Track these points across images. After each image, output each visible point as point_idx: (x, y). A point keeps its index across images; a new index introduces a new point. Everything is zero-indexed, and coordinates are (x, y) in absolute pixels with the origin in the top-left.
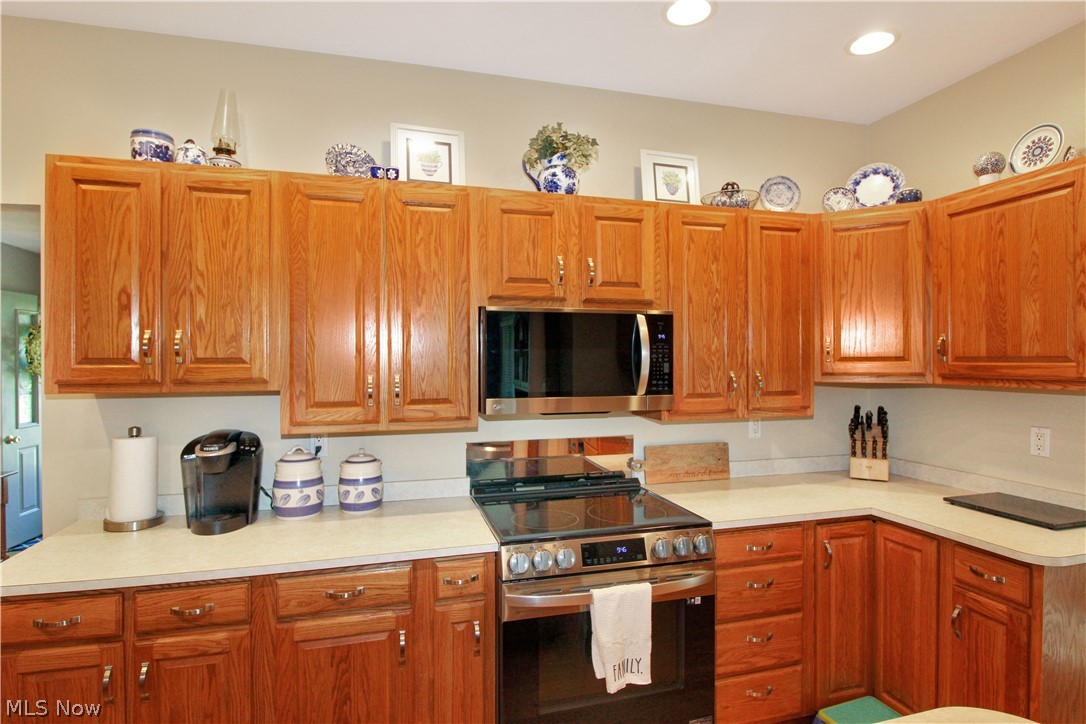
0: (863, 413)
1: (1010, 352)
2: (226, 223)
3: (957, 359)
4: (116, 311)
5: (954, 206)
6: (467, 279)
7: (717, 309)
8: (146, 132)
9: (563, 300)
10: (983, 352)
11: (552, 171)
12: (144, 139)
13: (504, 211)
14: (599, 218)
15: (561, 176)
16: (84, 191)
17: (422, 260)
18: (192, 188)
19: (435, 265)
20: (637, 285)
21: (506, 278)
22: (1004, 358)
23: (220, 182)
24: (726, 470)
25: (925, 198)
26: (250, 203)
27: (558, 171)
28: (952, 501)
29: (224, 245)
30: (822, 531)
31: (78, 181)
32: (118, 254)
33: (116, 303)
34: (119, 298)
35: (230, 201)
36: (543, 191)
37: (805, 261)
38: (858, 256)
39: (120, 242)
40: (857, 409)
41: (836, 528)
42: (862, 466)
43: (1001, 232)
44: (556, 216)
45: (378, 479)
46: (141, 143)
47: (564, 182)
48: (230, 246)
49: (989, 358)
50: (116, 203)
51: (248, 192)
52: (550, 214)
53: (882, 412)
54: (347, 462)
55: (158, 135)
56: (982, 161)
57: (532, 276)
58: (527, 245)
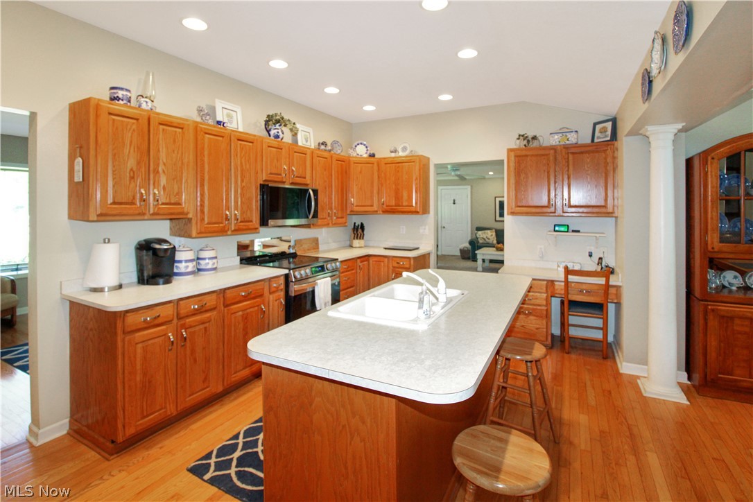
0: (357, 225)
1: (400, 204)
2: (174, 141)
3: (387, 206)
4: (128, 179)
5: (386, 161)
6: (257, 173)
7: (326, 188)
8: (122, 89)
9: (284, 182)
10: (394, 204)
11: (276, 130)
12: (125, 93)
13: (269, 147)
14: (296, 152)
15: (280, 133)
16: (114, 120)
17: (244, 164)
18: (160, 124)
19: (248, 166)
20: (305, 178)
21: (269, 172)
22: (399, 206)
23: (172, 123)
24: (318, 248)
25: (376, 156)
26: (183, 133)
27: (280, 131)
28: (386, 249)
29: (174, 151)
30: (359, 260)
31: (110, 114)
32: (129, 152)
33: (128, 174)
34: (130, 174)
35: (176, 132)
36: (272, 137)
37: (346, 172)
38: (361, 172)
39: (130, 145)
40: (355, 223)
41: (362, 259)
42: (356, 243)
43: (398, 171)
44: (283, 150)
45: (216, 258)
46: (123, 95)
47: (281, 136)
48: (176, 152)
49: (396, 206)
50: (129, 127)
51: (182, 128)
52: (281, 149)
53: (362, 224)
54: (201, 250)
55: (127, 90)
56: (392, 149)
57: (276, 172)
58: (275, 161)
